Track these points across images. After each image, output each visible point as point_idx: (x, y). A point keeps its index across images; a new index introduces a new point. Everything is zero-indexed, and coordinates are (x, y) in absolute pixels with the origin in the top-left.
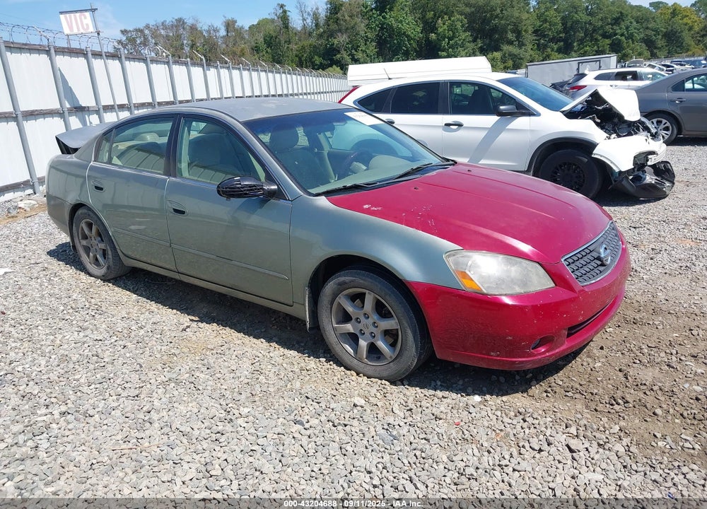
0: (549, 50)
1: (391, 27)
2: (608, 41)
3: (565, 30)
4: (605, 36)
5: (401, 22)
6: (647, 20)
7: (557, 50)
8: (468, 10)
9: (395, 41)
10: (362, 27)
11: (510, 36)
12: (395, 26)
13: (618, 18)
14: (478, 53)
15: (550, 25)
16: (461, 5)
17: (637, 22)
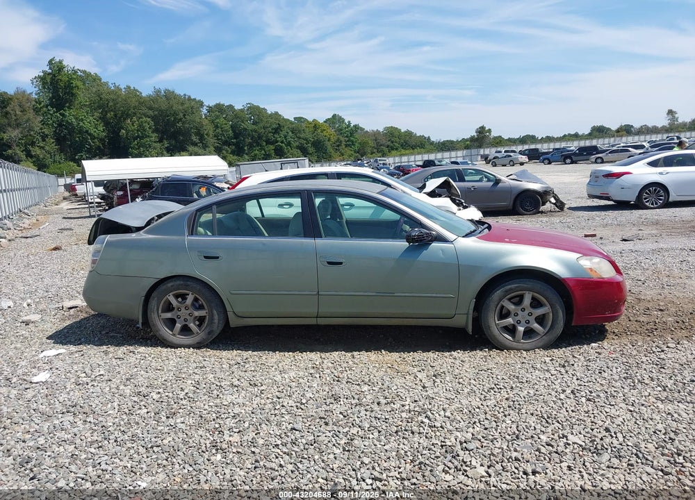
0: (224, 152)
1: (71, 124)
2: (272, 147)
3: (236, 136)
4: (268, 142)
5: (82, 120)
6: (300, 132)
7: (231, 152)
8: (151, 113)
9: (77, 139)
10: (36, 122)
11: (195, 138)
12: (75, 124)
13: (277, 128)
14: (165, 153)
15: (222, 131)
16: (143, 109)
17: (293, 133)
